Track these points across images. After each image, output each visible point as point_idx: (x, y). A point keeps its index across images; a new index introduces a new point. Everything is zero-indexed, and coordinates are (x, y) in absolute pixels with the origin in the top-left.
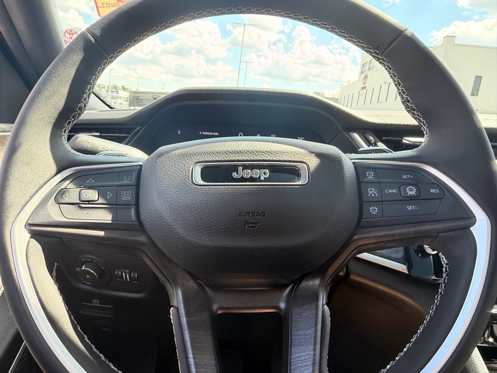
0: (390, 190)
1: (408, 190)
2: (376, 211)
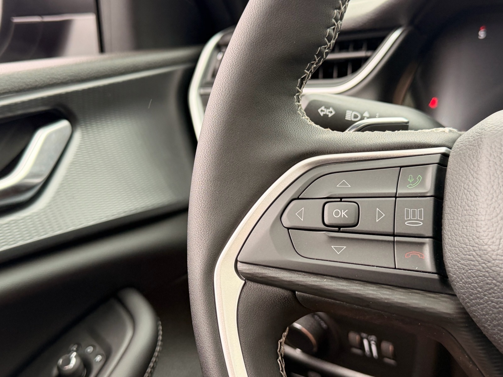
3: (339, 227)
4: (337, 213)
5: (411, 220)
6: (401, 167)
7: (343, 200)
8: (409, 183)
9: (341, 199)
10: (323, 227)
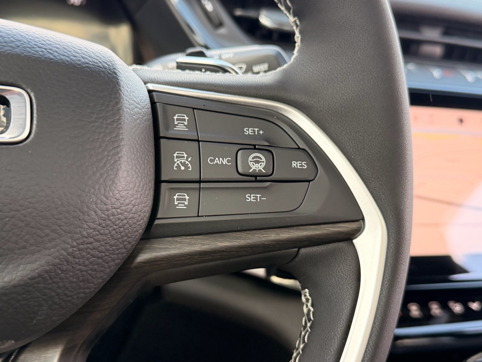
0: (217, 159)
1: (251, 161)
2: (186, 203)
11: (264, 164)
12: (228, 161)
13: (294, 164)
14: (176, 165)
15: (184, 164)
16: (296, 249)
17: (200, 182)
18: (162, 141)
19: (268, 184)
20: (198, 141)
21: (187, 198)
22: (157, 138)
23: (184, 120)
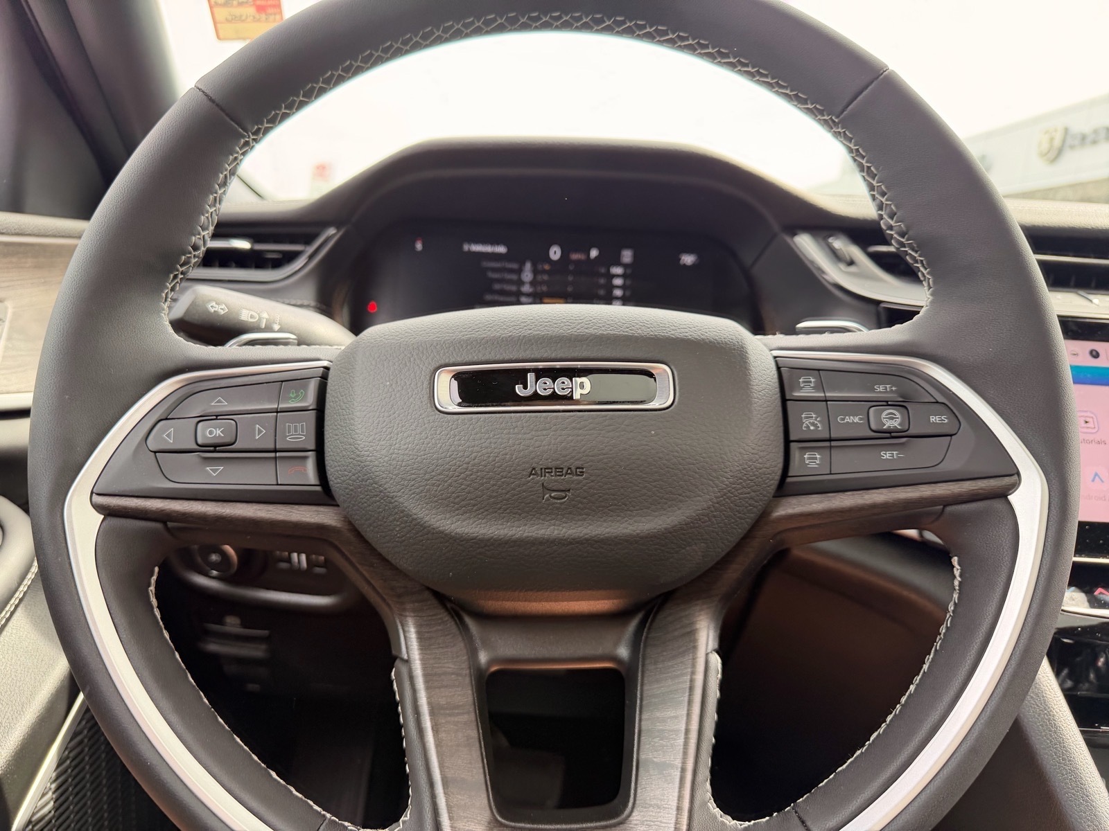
3: (215, 446)
4: (211, 433)
5: (292, 435)
6: (282, 381)
7: (219, 418)
8: (292, 398)
9: (217, 416)
10: (196, 447)
11: (899, 421)
12: (860, 419)
13: (933, 419)
14: (804, 425)
15: (813, 424)
16: (942, 507)
17: (830, 440)
18: (789, 404)
19: (904, 440)
20: (826, 401)
21: (818, 456)
22: (784, 400)
23: (810, 382)
